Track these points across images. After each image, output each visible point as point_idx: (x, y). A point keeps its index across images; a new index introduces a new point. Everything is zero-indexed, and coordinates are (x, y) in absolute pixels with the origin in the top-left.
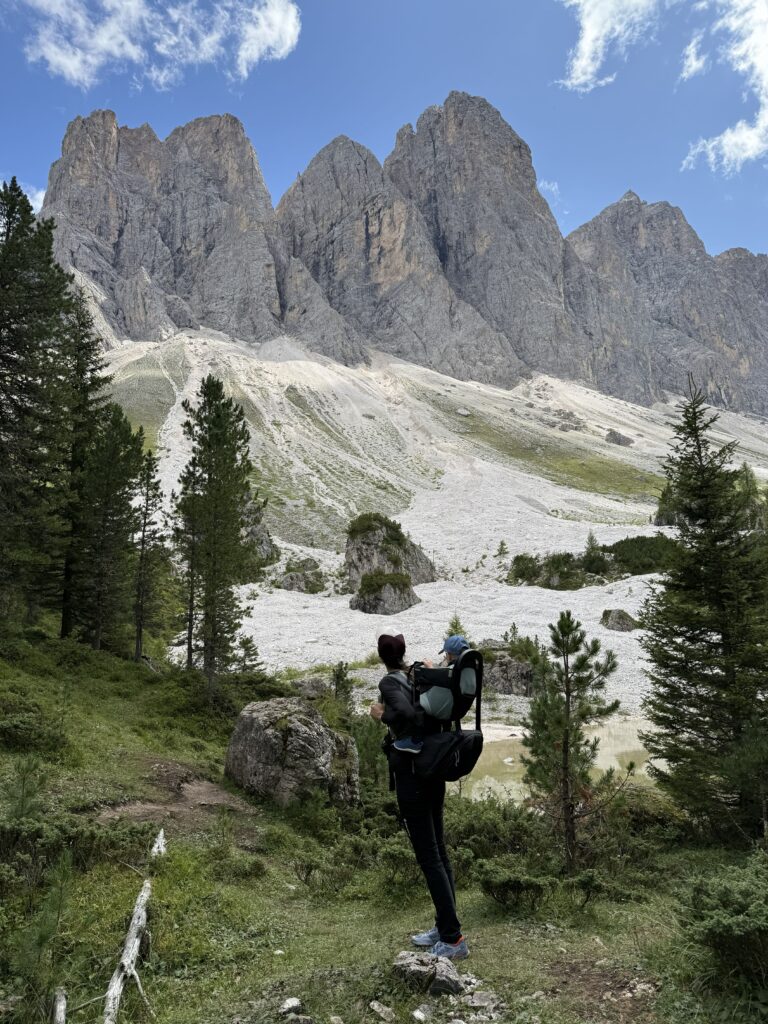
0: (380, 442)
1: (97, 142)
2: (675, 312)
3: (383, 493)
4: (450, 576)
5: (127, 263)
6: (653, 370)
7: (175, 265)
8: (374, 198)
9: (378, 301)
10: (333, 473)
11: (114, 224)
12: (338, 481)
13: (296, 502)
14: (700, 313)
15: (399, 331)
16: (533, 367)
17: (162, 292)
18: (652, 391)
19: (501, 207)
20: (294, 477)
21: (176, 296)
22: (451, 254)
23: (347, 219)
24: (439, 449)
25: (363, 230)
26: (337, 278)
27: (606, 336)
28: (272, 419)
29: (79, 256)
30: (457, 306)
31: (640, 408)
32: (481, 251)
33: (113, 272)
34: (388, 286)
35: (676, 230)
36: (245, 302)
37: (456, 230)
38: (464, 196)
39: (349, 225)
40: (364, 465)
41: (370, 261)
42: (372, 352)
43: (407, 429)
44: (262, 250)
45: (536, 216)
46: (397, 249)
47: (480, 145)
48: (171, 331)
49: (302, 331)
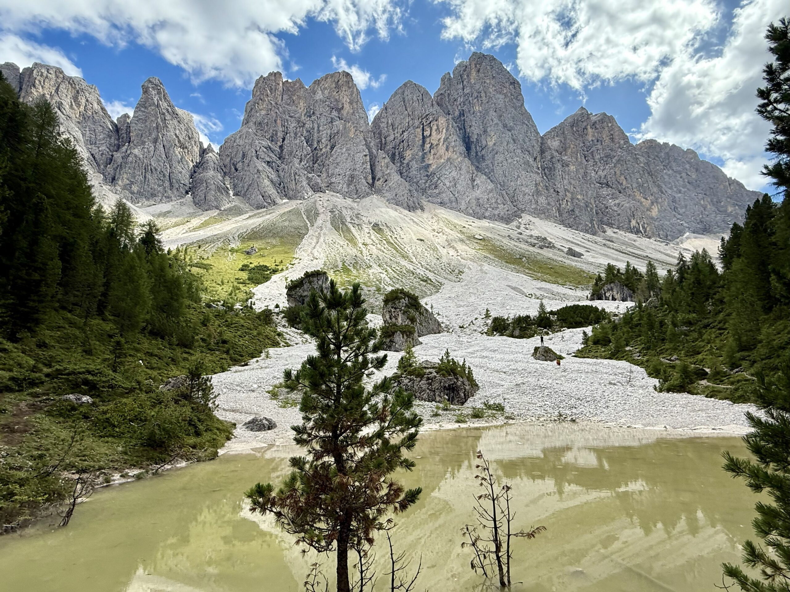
0: (426, 254)
1: (271, 90)
2: (611, 178)
3: (424, 283)
4: (451, 331)
5: (287, 157)
6: (597, 213)
7: (313, 157)
8: (427, 115)
9: (429, 174)
10: (395, 272)
11: (280, 135)
12: (397, 277)
13: (369, 289)
14: (626, 178)
15: (442, 191)
16: (523, 211)
17: (306, 172)
18: (596, 226)
19: (502, 118)
20: (371, 275)
21: (313, 175)
22: (473, 146)
23: (412, 128)
24: (462, 258)
25: (421, 134)
26: (406, 162)
27: (567, 193)
28: (363, 242)
29: (260, 153)
30: (476, 176)
31: (588, 236)
32: (491, 144)
33: (279, 162)
34: (435, 166)
35: (611, 129)
36: (352, 177)
37: (475, 132)
38: (480, 113)
39: (413, 131)
40: (415, 268)
41: (425, 151)
42: (425, 203)
43: (444, 247)
44: (362, 147)
45: (524, 123)
46: (441, 144)
47: (490, 83)
48: (310, 194)
49: (384, 192)
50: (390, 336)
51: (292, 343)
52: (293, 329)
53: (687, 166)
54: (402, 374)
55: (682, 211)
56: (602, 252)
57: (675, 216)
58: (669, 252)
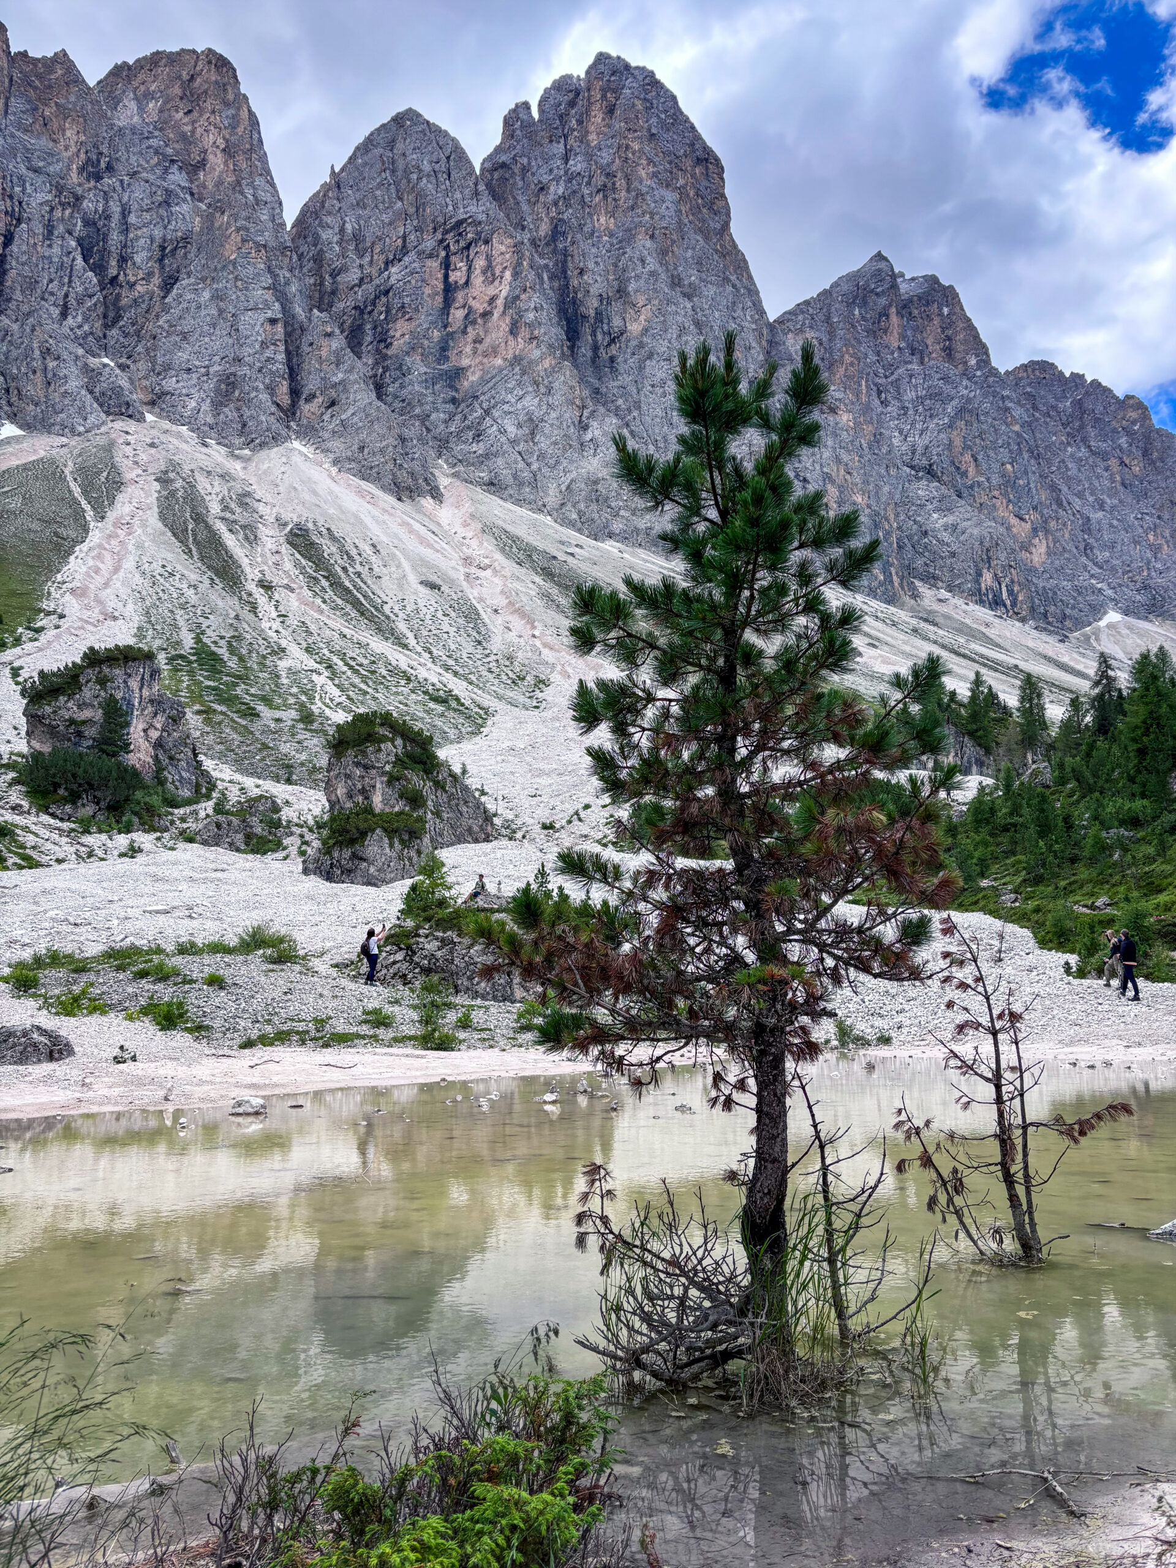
0: (445, 627)
2: (939, 455)
3: (440, 708)
5: (18, 295)
6: (900, 547)
7: (106, 307)
8: (459, 223)
9: (459, 396)
10: (356, 672)
12: (363, 686)
13: (278, 714)
14: (976, 460)
15: (494, 449)
17: (80, 351)
18: (896, 581)
19: (669, 258)
20: (283, 674)
21: (106, 360)
22: (586, 330)
23: (412, 255)
24: (545, 645)
25: (440, 276)
26: (392, 353)
27: (829, 486)
28: (258, 577)
30: (592, 415)
32: (635, 328)
34: (478, 374)
35: (948, 323)
36: (229, 381)
37: (594, 290)
38: (611, 236)
39: (416, 265)
40: (415, 664)
41: (449, 329)
42: (445, 480)
43: (496, 611)
44: (259, 294)
45: (726, 280)
46: (496, 314)
47: (641, 150)
48: (92, 419)
49: (326, 435)
50: (352, 842)
51: (44, 859)
52: (45, 818)
53: (1123, 441)
54: (418, 927)
55: (1102, 555)
56: (907, 649)
57: (1085, 567)
58: (1065, 659)
